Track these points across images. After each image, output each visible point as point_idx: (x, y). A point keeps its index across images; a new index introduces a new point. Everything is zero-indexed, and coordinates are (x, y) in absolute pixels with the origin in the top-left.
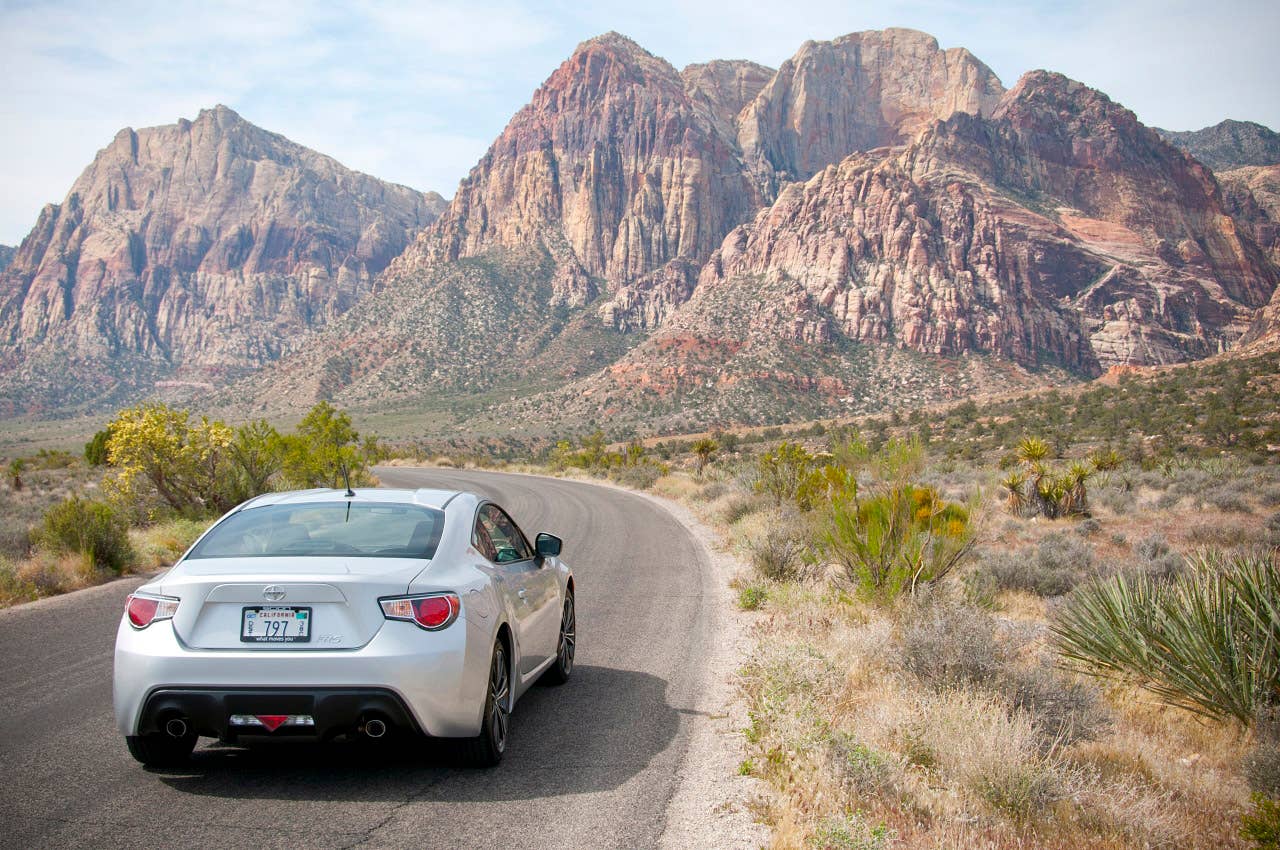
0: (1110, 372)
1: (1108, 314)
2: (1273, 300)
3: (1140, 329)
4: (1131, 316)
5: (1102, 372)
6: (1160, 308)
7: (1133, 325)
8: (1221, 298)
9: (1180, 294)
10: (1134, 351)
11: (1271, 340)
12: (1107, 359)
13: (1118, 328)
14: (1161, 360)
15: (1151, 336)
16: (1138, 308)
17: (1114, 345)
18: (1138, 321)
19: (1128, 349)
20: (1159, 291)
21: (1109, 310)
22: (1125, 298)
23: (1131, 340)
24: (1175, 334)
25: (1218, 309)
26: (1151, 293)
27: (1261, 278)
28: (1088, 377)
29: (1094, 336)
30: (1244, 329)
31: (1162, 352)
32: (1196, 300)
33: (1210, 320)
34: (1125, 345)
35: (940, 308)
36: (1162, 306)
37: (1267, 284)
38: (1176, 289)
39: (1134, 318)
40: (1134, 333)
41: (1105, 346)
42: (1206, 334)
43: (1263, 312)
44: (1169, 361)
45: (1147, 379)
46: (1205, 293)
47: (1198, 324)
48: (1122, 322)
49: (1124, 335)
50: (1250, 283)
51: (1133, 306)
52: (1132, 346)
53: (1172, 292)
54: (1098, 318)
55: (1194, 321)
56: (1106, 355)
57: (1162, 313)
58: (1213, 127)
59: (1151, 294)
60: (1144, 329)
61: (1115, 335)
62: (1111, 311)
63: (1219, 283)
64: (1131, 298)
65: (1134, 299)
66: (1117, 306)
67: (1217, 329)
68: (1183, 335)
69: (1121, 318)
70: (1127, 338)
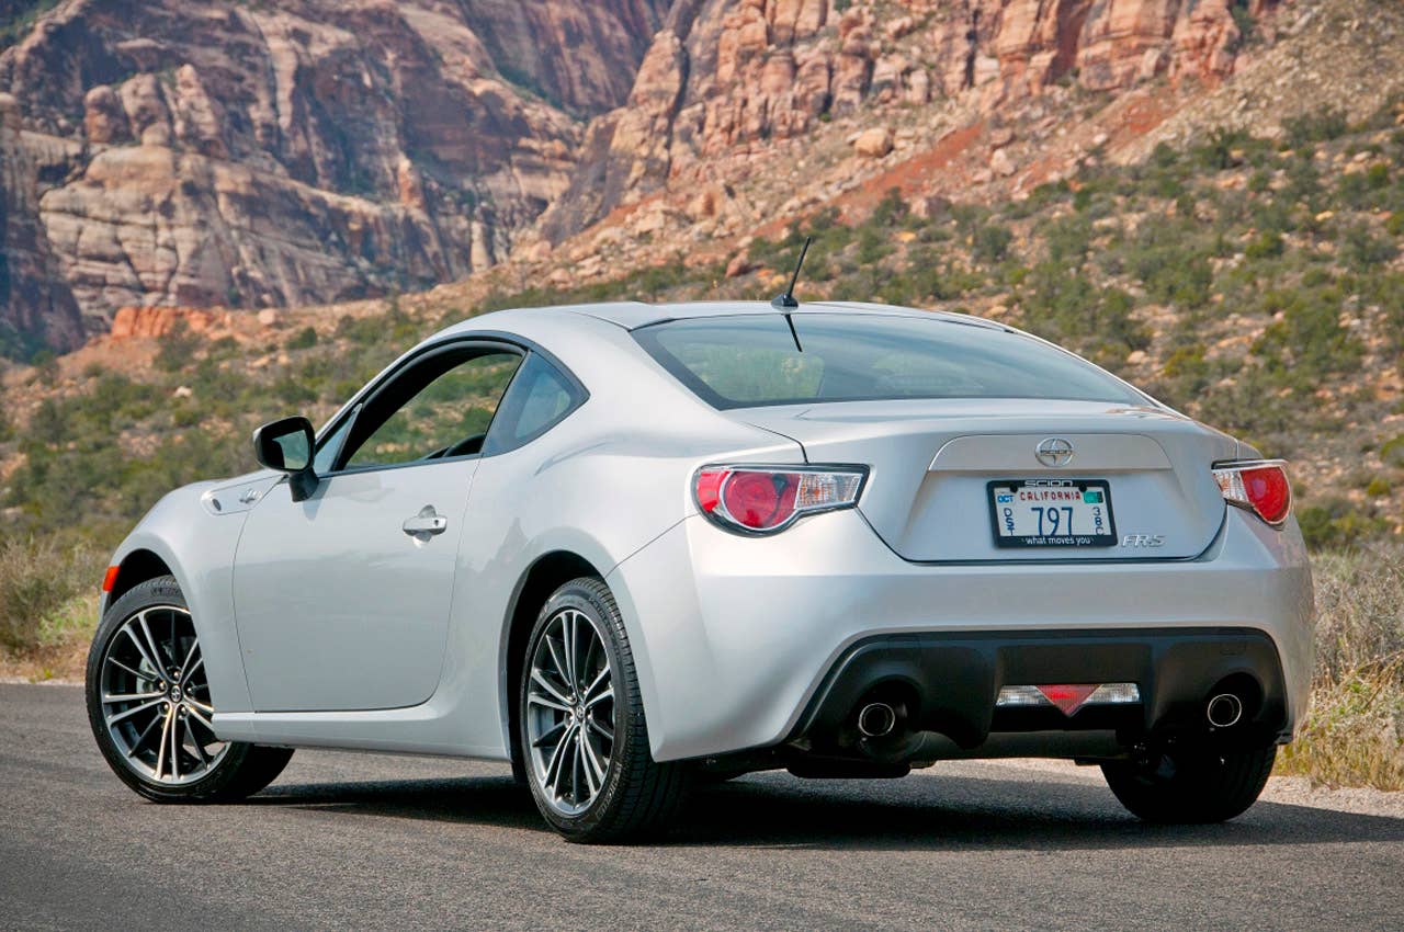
0: (120, 329)
1: (101, 120)
2: (641, 86)
3: (211, 176)
4: (179, 127)
5: (84, 329)
6: (275, 107)
7: (187, 163)
8: (476, 76)
9: (342, 56)
10: (195, 254)
11: (642, 226)
12: (100, 283)
13: (137, 173)
14: (287, 289)
15: (253, 204)
16: (204, 102)
17: (123, 232)
18: (205, 148)
19: (172, 248)
20: (275, 44)
21: (105, 106)
22: (161, 63)
23: (181, 215)
24: (332, 198)
25: (469, 115)
26: (244, 48)
27: (599, 12)
28: (38, 350)
29: (53, 197)
30: (553, 187)
31: (289, 261)
32: (398, 79)
33: (444, 154)
34: (164, 235)
36: (283, 96)
37: (621, 33)
38: (329, 39)
39: (193, 135)
40: (190, 189)
41: (93, 235)
42: (431, 203)
43: (610, 129)
44: (310, 293)
45: (255, 353)
46: (423, 57)
47: (404, 164)
48: (149, 152)
49: (158, 199)
50: (566, 24)
51: (189, 93)
52: (186, 239)
53: (318, 50)
54: (65, 133)
55: (390, 153)
56: (96, 269)
57: (285, 121)
59: (247, 51)
60: (228, 178)
61: (126, 195)
62: (111, 108)
63: (470, 21)
64: (181, 63)
65: (188, 70)
66: (133, 93)
67: (468, 184)
68: (355, 204)
69: (148, 137)
70: (167, 209)
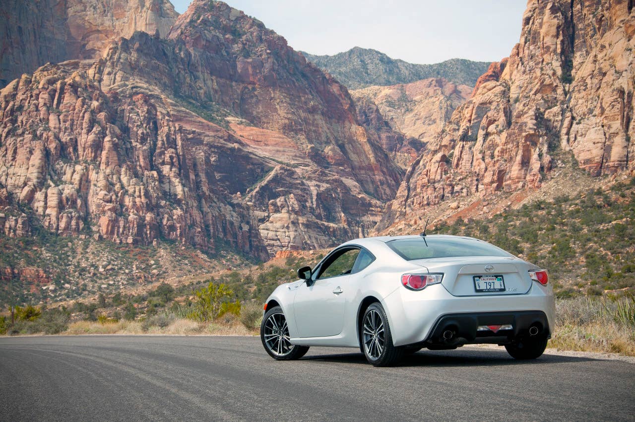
0: (277, 256)
1: (272, 207)
2: (398, 195)
3: (298, 219)
4: (290, 208)
5: (269, 256)
6: (312, 203)
7: (292, 217)
8: (359, 193)
9: (328, 190)
10: (294, 238)
11: (400, 227)
12: (273, 245)
13: (281, 219)
14: (316, 245)
15: (307, 226)
16: (296, 202)
17: (278, 233)
18: (296, 213)
19: (289, 237)
20: (312, 188)
21: (272, 204)
22: (286, 193)
23: (291, 229)
24: (326, 224)
25: (357, 203)
26: (305, 189)
27: (388, 177)
28: (258, 261)
29: (262, 226)
30: (378, 219)
31: (316, 239)
32: (341, 195)
33: (351, 212)
34: (287, 234)
35: (131, 204)
36: (314, 200)
37: (393, 182)
38: (324, 186)
39: (293, 210)
40: (293, 223)
41: (271, 234)
42: (349, 224)
43: (391, 205)
44: (321, 246)
45: (309, 261)
46: (347, 190)
47: (343, 215)
48: (283, 214)
49: (286, 225)
50: (380, 181)
51: (292, 200)
52: (292, 234)
53: (322, 189)
54: (264, 211)
55: (339, 212)
56: (272, 242)
57: (314, 206)
58: (345, 53)
59: (306, 190)
60: (301, 220)
61: (278, 225)
62: (274, 205)
63: (357, 181)
64: (290, 194)
65: (292, 195)
66: (279, 201)
67: (358, 219)
68: (331, 225)
69: (283, 211)
70: (288, 227)
